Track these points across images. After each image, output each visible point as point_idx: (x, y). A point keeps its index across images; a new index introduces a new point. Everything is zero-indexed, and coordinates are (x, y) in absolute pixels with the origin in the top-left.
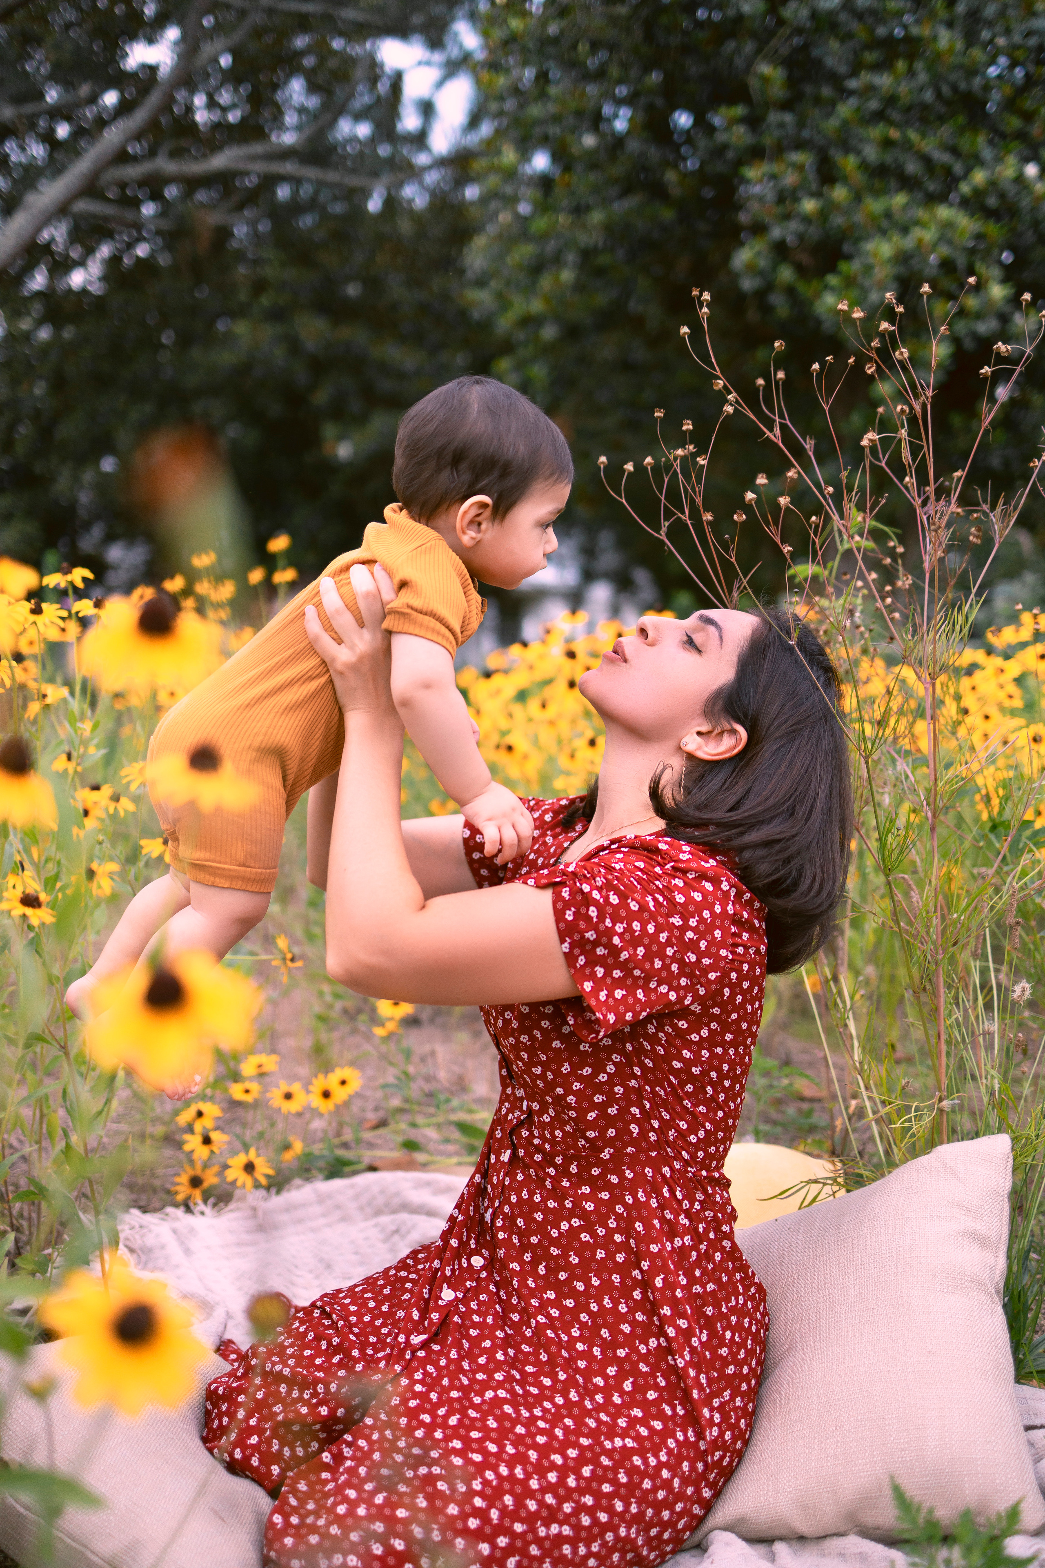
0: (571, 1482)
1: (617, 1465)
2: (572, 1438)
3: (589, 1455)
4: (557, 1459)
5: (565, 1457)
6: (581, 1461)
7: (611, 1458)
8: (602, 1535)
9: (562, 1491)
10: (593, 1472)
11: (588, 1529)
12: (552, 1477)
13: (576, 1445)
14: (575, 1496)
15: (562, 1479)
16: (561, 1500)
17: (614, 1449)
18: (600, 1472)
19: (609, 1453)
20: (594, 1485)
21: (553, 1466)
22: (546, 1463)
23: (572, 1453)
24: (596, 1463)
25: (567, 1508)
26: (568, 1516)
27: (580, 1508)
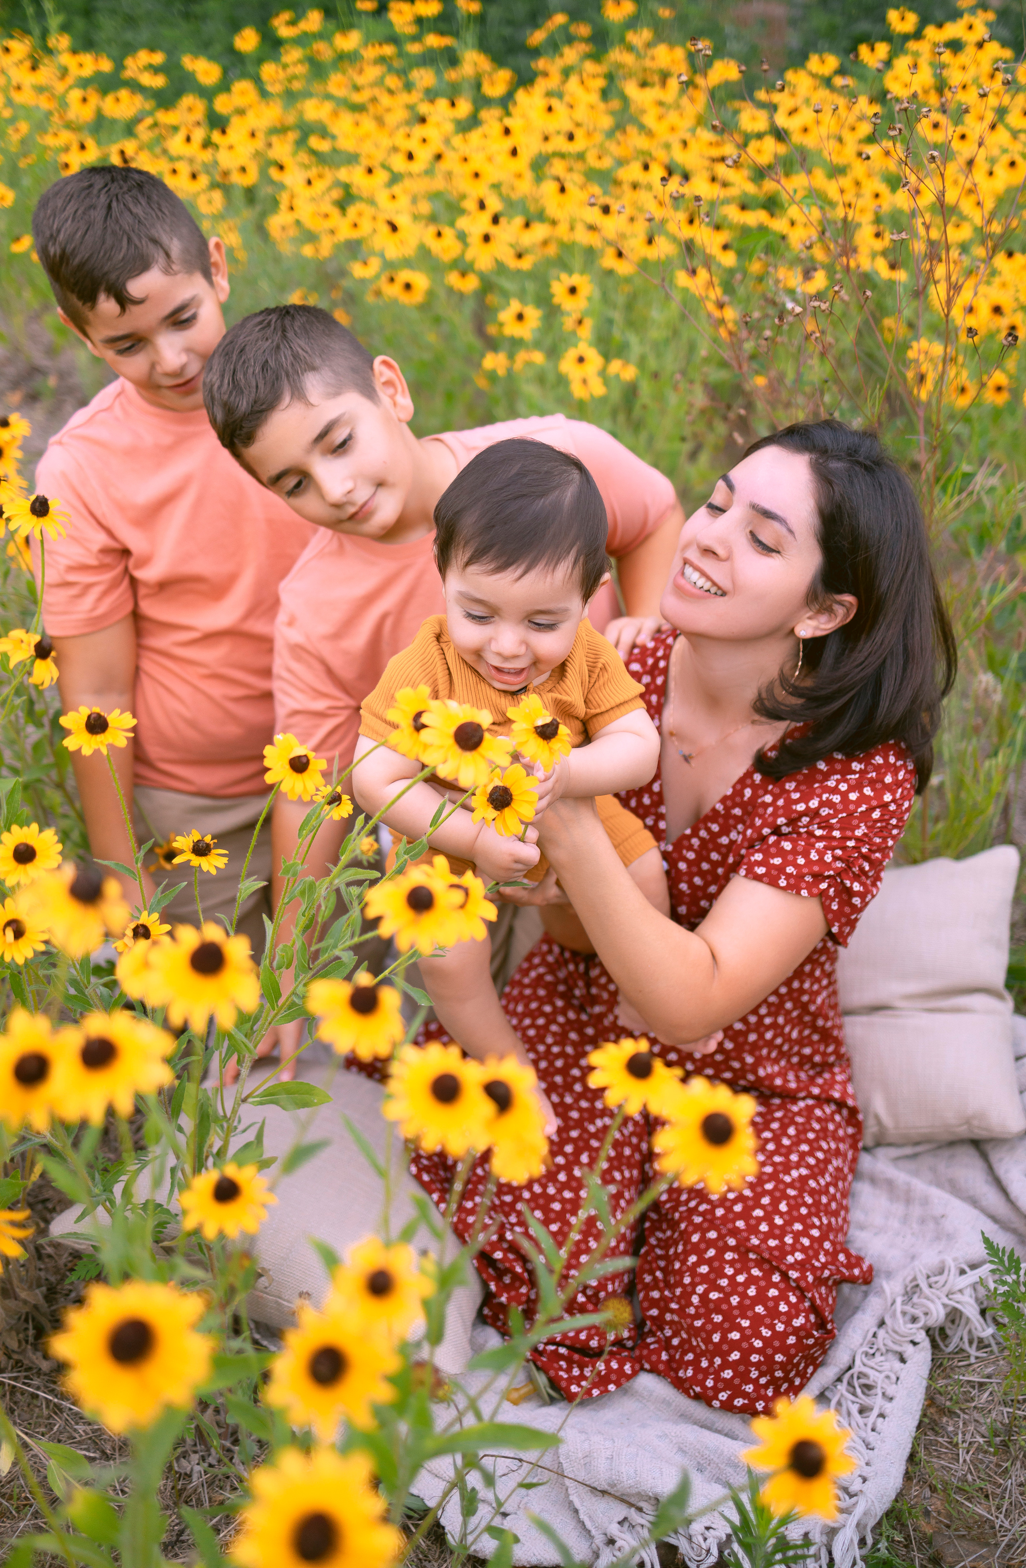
0: (779, 1221)
1: (801, 1191)
2: (759, 1189)
3: (778, 1194)
4: (758, 1213)
5: (763, 1207)
6: (775, 1202)
7: (794, 1188)
8: (821, 1246)
9: (777, 1232)
10: (788, 1205)
11: (811, 1247)
12: (764, 1227)
13: (765, 1193)
14: (788, 1229)
15: (772, 1224)
16: (781, 1238)
17: (794, 1180)
18: (792, 1202)
19: (791, 1185)
20: (795, 1213)
21: (759, 1220)
22: (753, 1222)
23: (766, 1200)
24: (787, 1197)
25: (789, 1240)
26: (793, 1245)
27: (797, 1235)
